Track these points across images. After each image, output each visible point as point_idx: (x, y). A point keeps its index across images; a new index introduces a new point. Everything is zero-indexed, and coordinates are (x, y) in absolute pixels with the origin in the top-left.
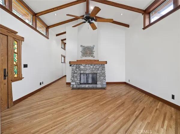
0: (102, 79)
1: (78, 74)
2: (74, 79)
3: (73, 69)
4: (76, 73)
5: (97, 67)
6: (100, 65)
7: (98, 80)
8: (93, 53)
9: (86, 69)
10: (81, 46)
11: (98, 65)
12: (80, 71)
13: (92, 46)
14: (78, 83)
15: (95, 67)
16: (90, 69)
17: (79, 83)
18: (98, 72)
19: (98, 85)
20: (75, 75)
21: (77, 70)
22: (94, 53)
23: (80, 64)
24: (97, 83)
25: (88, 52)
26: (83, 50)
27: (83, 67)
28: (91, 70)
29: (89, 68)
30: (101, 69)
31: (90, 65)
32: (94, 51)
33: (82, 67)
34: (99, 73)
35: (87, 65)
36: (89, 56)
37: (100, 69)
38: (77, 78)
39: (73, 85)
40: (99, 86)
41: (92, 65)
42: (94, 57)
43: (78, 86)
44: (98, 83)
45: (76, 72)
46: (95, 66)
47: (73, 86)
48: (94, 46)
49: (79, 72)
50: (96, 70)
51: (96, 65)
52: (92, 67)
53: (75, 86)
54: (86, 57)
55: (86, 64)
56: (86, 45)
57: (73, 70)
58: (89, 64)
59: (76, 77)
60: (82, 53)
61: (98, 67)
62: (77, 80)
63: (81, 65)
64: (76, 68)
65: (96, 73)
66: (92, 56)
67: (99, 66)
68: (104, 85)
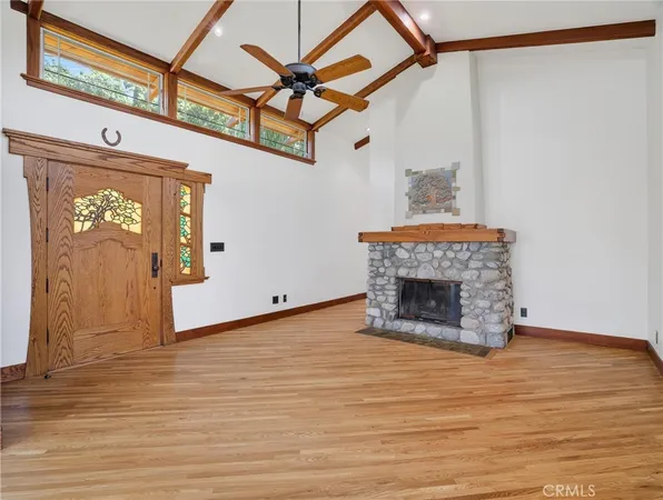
0: (484, 309)
1: (389, 280)
2: (376, 296)
3: (372, 260)
4: (383, 275)
5: (460, 256)
6: (473, 247)
7: (464, 311)
8: (454, 197)
9: (416, 263)
10: (408, 172)
11: (465, 246)
12: (398, 268)
13: (448, 166)
14: (388, 312)
15: (450, 254)
16: (430, 262)
17: (393, 314)
18: (466, 275)
19: (462, 332)
20: (380, 281)
21: (387, 262)
22: (458, 194)
23: (394, 243)
24: (462, 324)
25: (433, 193)
26: (414, 187)
27: (406, 255)
28: (436, 264)
29: (427, 257)
30: (480, 264)
31: (430, 247)
32: (458, 189)
33: (402, 254)
34: (470, 282)
35: (421, 248)
36: (438, 210)
37: (473, 264)
38: (384, 294)
39: (374, 318)
40: (469, 336)
41: (440, 246)
42: (456, 213)
43: (388, 322)
44: (464, 322)
45: (382, 270)
46: (450, 248)
47: (372, 323)
48: (457, 166)
49: (392, 272)
50: (458, 266)
51: (457, 247)
52: (438, 254)
53: (378, 323)
54: (424, 212)
55: (417, 243)
56: (424, 167)
57: (372, 265)
58: (426, 242)
59: (383, 288)
60: (410, 198)
61: (464, 256)
62: (386, 301)
63: (400, 247)
64: (384, 258)
65: (457, 278)
66: (448, 210)
67: (468, 249)
68: (494, 334)
